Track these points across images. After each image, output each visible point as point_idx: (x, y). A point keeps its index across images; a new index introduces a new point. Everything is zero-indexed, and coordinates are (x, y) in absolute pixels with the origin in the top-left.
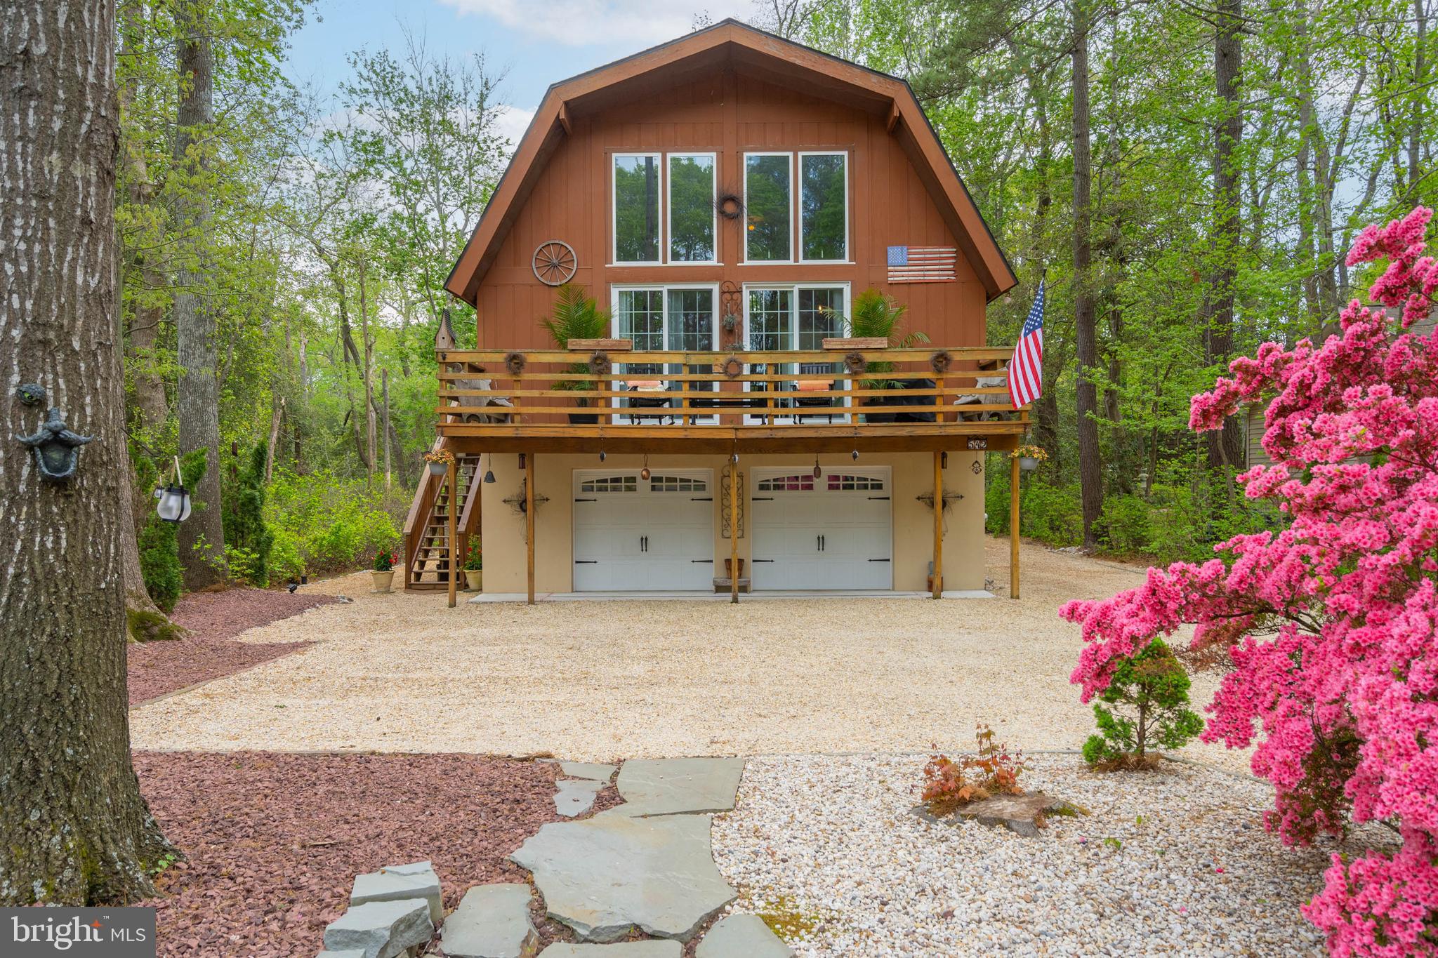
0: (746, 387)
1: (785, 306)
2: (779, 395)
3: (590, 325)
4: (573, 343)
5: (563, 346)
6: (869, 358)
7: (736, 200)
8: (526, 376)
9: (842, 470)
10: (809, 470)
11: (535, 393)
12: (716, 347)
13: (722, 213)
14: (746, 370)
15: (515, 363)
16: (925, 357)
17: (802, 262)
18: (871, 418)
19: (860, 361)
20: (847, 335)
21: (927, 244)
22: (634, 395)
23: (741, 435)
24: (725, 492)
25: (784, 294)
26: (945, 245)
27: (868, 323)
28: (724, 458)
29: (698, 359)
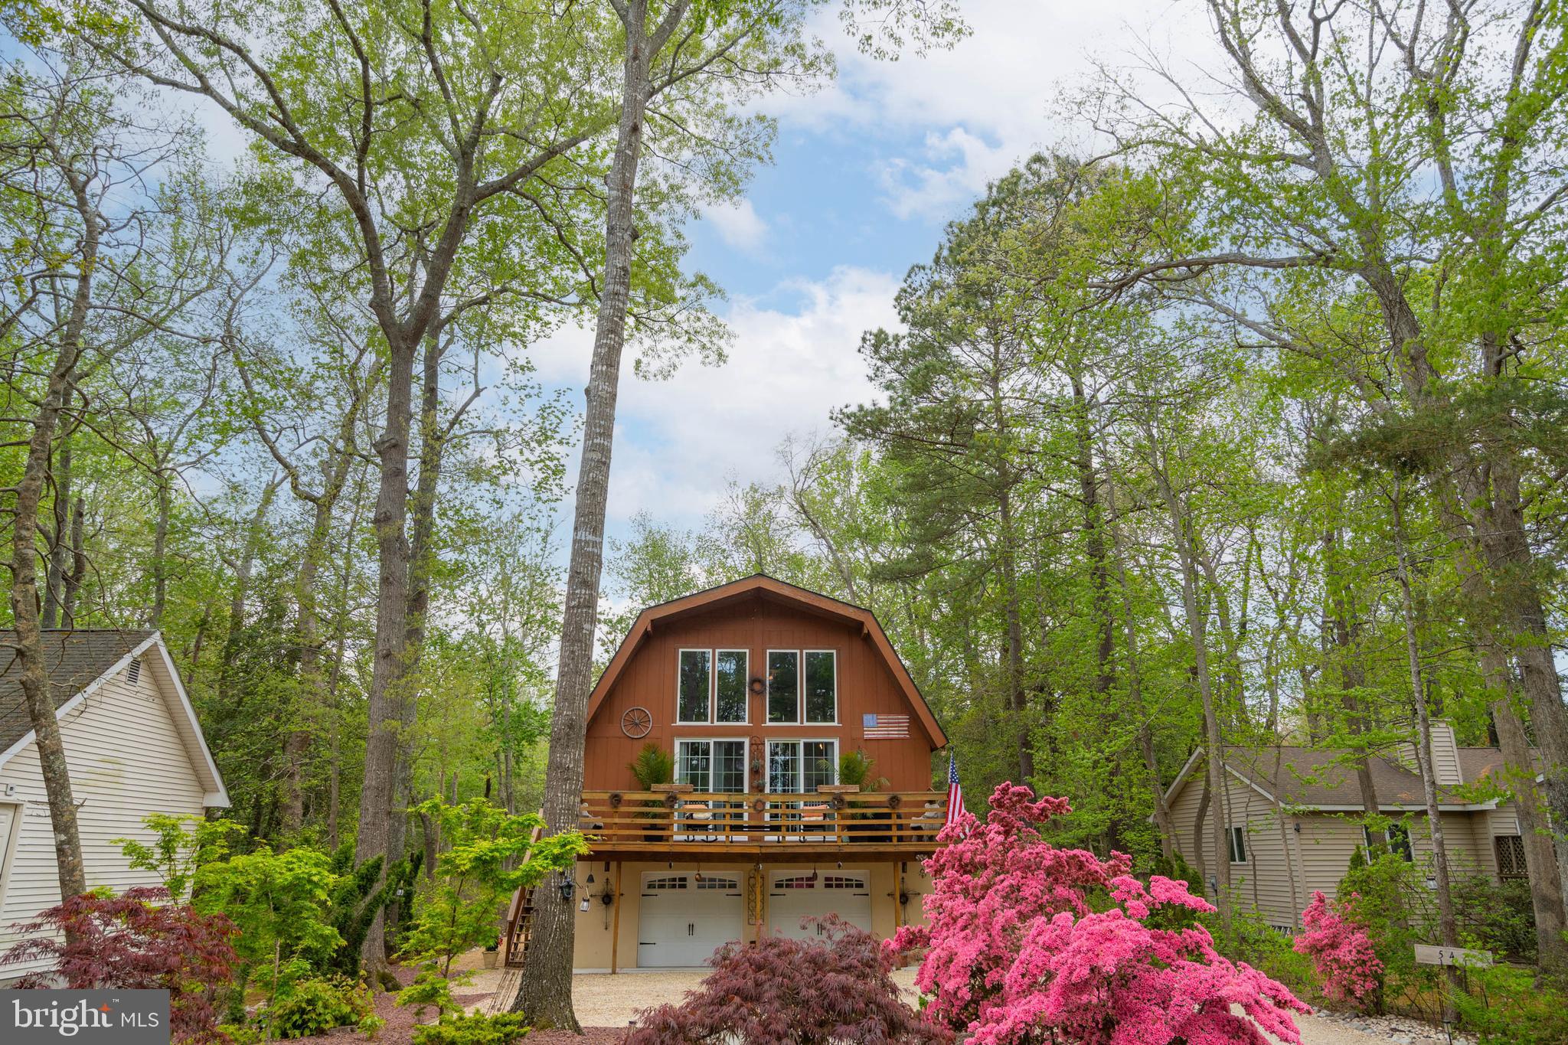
0: (767, 817)
1: (794, 753)
2: (790, 822)
3: (661, 774)
4: (654, 787)
5: (648, 789)
6: (848, 798)
7: (762, 682)
8: (623, 809)
9: (834, 873)
10: (809, 873)
11: (628, 821)
12: (746, 790)
13: (752, 690)
14: (768, 806)
15: (616, 800)
16: (883, 798)
17: (806, 724)
18: (852, 839)
19: (841, 801)
20: (837, 783)
21: (890, 713)
22: (690, 822)
23: (764, 851)
24: (751, 889)
25: (794, 746)
26: (901, 713)
27: (850, 774)
28: (751, 866)
29: (735, 798)
